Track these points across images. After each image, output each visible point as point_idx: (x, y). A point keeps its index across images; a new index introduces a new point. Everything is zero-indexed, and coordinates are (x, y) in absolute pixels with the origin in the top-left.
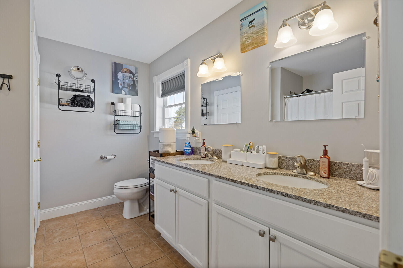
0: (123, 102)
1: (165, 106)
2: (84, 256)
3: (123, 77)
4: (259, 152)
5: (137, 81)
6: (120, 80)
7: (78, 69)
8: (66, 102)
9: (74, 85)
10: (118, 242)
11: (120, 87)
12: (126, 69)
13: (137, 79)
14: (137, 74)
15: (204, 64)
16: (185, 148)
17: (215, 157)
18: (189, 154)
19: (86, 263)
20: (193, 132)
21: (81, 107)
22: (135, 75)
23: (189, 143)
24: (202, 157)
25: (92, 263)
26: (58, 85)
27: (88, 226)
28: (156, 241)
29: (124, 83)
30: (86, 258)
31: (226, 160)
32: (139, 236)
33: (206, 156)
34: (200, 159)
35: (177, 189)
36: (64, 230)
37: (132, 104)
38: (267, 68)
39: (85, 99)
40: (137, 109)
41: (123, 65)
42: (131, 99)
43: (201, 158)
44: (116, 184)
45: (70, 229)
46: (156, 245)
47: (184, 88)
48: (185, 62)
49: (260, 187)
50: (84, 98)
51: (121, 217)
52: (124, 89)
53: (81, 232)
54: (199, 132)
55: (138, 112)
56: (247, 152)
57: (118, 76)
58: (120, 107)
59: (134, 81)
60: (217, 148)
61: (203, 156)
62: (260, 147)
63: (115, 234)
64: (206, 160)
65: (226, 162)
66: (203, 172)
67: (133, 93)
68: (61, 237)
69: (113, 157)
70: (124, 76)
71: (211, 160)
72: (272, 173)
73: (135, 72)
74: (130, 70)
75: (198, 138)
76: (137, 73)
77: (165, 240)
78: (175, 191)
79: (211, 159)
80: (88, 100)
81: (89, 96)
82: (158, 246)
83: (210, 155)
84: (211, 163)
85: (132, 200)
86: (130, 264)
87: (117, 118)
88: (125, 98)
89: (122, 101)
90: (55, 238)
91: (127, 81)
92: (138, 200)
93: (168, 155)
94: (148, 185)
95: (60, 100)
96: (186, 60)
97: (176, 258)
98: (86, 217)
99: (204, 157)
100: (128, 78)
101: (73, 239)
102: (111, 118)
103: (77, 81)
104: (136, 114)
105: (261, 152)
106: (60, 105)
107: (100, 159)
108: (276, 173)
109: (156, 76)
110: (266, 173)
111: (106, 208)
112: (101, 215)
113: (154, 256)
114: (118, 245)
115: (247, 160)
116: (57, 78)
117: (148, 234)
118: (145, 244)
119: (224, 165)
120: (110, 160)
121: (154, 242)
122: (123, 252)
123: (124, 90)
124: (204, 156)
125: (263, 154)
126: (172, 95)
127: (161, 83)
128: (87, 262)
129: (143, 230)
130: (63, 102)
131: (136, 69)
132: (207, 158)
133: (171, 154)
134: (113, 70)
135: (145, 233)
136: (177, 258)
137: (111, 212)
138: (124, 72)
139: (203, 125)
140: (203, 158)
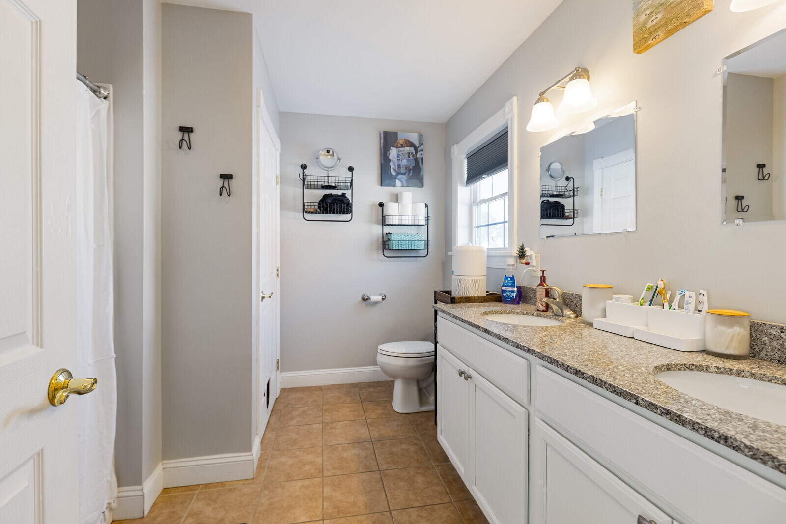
0: (397, 201)
1: (475, 203)
2: (321, 458)
3: (398, 156)
4: (685, 306)
5: (422, 159)
6: (393, 162)
7: (328, 152)
8: (313, 207)
9: (323, 178)
10: (375, 451)
11: (393, 173)
12: (403, 140)
13: (421, 156)
14: (422, 146)
15: (543, 101)
16: (504, 288)
17: (568, 312)
18: (514, 302)
19: (323, 471)
20: (522, 254)
21: (333, 213)
22: (419, 149)
23: (512, 278)
24: (538, 310)
25: (330, 474)
26: (302, 181)
27: (338, 411)
28: (439, 468)
29: (399, 166)
30: (325, 463)
31: (590, 321)
32: (412, 449)
33: (547, 307)
34: (533, 314)
35: (471, 372)
36: (306, 408)
37: (413, 203)
38: (716, 75)
39: (339, 200)
40: (422, 212)
41: (399, 133)
42: (411, 194)
43: (536, 313)
44: (380, 347)
45: (314, 409)
46: (439, 474)
47: (507, 161)
48: (508, 105)
49: (642, 399)
50: (336, 199)
51: (389, 407)
52: (400, 176)
53: (327, 418)
54: (536, 253)
55: (423, 218)
56: (650, 305)
57: (389, 154)
58: (392, 209)
59: (416, 160)
60: (573, 290)
61: (542, 308)
62: (687, 294)
63: (374, 434)
64: (546, 317)
65: (591, 325)
66: (515, 343)
67: (415, 181)
68: (299, 419)
69: (380, 298)
70: (400, 153)
71: (557, 317)
72: (718, 368)
73: (419, 143)
74: (410, 140)
75: (534, 266)
76: (422, 144)
77: (456, 471)
78: (466, 375)
79: (558, 315)
80: (343, 202)
81: (344, 195)
82: (442, 478)
83: (555, 307)
84: (557, 323)
85: (407, 380)
86: (386, 496)
87: (387, 229)
88: (401, 193)
89: (396, 198)
90: (292, 419)
91: (405, 162)
92: (418, 382)
93: (467, 300)
94: (434, 357)
95: (305, 204)
96: (509, 102)
97: (471, 515)
98: (338, 394)
99: (543, 311)
100: (407, 157)
101: (315, 426)
102: (377, 230)
103: (328, 172)
104: (419, 221)
105: (692, 307)
106: (306, 213)
107: (362, 300)
108: (731, 370)
109: (456, 145)
110: (696, 366)
111: (370, 386)
112: (360, 396)
113: (431, 496)
114: (373, 456)
115: (648, 326)
116: (302, 170)
117: (428, 450)
118: (419, 468)
119: (586, 331)
120: (376, 303)
121: (436, 469)
122: (379, 470)
123: (398, 179)
124: (544, 308)
125: (697, 315)
126: (485, 178)
127: (465, 156)
128: (324, 469)
129: (421, 440)
130: (309, 207)
131: (421, 136)
132: (549, 313)
133: (474, 300)
134: (382, 145)
135: (422, 447)
136: (473, 515)
137: (375, 394)
138: (400, 146)
139: (545, 238)
140: (539, 312)
